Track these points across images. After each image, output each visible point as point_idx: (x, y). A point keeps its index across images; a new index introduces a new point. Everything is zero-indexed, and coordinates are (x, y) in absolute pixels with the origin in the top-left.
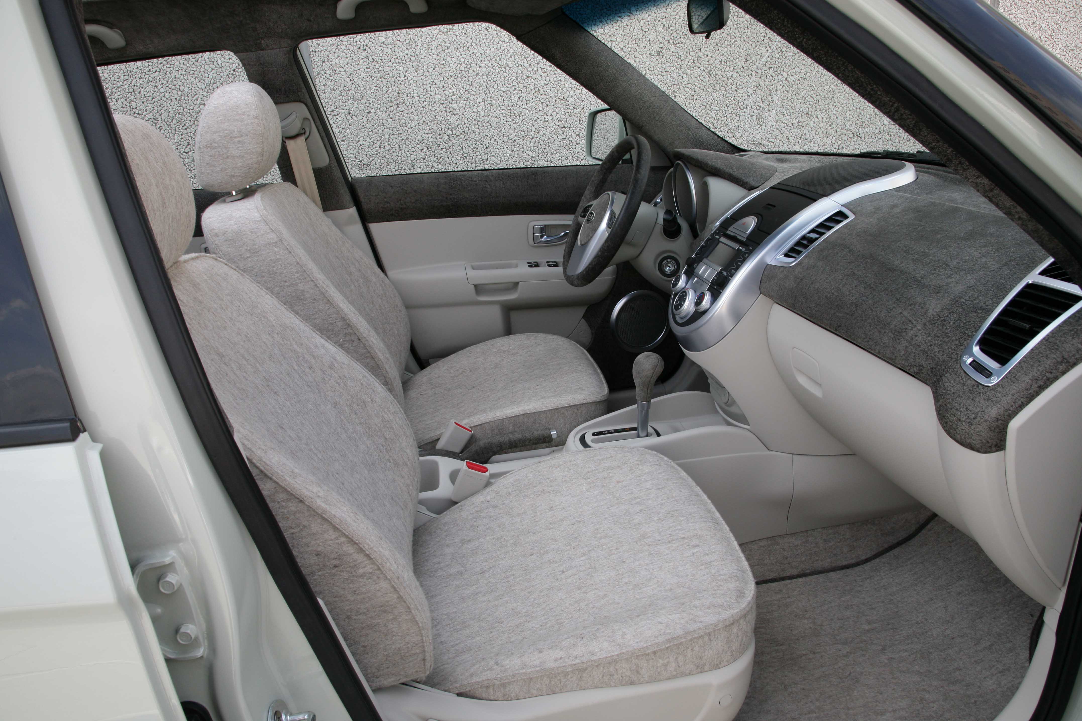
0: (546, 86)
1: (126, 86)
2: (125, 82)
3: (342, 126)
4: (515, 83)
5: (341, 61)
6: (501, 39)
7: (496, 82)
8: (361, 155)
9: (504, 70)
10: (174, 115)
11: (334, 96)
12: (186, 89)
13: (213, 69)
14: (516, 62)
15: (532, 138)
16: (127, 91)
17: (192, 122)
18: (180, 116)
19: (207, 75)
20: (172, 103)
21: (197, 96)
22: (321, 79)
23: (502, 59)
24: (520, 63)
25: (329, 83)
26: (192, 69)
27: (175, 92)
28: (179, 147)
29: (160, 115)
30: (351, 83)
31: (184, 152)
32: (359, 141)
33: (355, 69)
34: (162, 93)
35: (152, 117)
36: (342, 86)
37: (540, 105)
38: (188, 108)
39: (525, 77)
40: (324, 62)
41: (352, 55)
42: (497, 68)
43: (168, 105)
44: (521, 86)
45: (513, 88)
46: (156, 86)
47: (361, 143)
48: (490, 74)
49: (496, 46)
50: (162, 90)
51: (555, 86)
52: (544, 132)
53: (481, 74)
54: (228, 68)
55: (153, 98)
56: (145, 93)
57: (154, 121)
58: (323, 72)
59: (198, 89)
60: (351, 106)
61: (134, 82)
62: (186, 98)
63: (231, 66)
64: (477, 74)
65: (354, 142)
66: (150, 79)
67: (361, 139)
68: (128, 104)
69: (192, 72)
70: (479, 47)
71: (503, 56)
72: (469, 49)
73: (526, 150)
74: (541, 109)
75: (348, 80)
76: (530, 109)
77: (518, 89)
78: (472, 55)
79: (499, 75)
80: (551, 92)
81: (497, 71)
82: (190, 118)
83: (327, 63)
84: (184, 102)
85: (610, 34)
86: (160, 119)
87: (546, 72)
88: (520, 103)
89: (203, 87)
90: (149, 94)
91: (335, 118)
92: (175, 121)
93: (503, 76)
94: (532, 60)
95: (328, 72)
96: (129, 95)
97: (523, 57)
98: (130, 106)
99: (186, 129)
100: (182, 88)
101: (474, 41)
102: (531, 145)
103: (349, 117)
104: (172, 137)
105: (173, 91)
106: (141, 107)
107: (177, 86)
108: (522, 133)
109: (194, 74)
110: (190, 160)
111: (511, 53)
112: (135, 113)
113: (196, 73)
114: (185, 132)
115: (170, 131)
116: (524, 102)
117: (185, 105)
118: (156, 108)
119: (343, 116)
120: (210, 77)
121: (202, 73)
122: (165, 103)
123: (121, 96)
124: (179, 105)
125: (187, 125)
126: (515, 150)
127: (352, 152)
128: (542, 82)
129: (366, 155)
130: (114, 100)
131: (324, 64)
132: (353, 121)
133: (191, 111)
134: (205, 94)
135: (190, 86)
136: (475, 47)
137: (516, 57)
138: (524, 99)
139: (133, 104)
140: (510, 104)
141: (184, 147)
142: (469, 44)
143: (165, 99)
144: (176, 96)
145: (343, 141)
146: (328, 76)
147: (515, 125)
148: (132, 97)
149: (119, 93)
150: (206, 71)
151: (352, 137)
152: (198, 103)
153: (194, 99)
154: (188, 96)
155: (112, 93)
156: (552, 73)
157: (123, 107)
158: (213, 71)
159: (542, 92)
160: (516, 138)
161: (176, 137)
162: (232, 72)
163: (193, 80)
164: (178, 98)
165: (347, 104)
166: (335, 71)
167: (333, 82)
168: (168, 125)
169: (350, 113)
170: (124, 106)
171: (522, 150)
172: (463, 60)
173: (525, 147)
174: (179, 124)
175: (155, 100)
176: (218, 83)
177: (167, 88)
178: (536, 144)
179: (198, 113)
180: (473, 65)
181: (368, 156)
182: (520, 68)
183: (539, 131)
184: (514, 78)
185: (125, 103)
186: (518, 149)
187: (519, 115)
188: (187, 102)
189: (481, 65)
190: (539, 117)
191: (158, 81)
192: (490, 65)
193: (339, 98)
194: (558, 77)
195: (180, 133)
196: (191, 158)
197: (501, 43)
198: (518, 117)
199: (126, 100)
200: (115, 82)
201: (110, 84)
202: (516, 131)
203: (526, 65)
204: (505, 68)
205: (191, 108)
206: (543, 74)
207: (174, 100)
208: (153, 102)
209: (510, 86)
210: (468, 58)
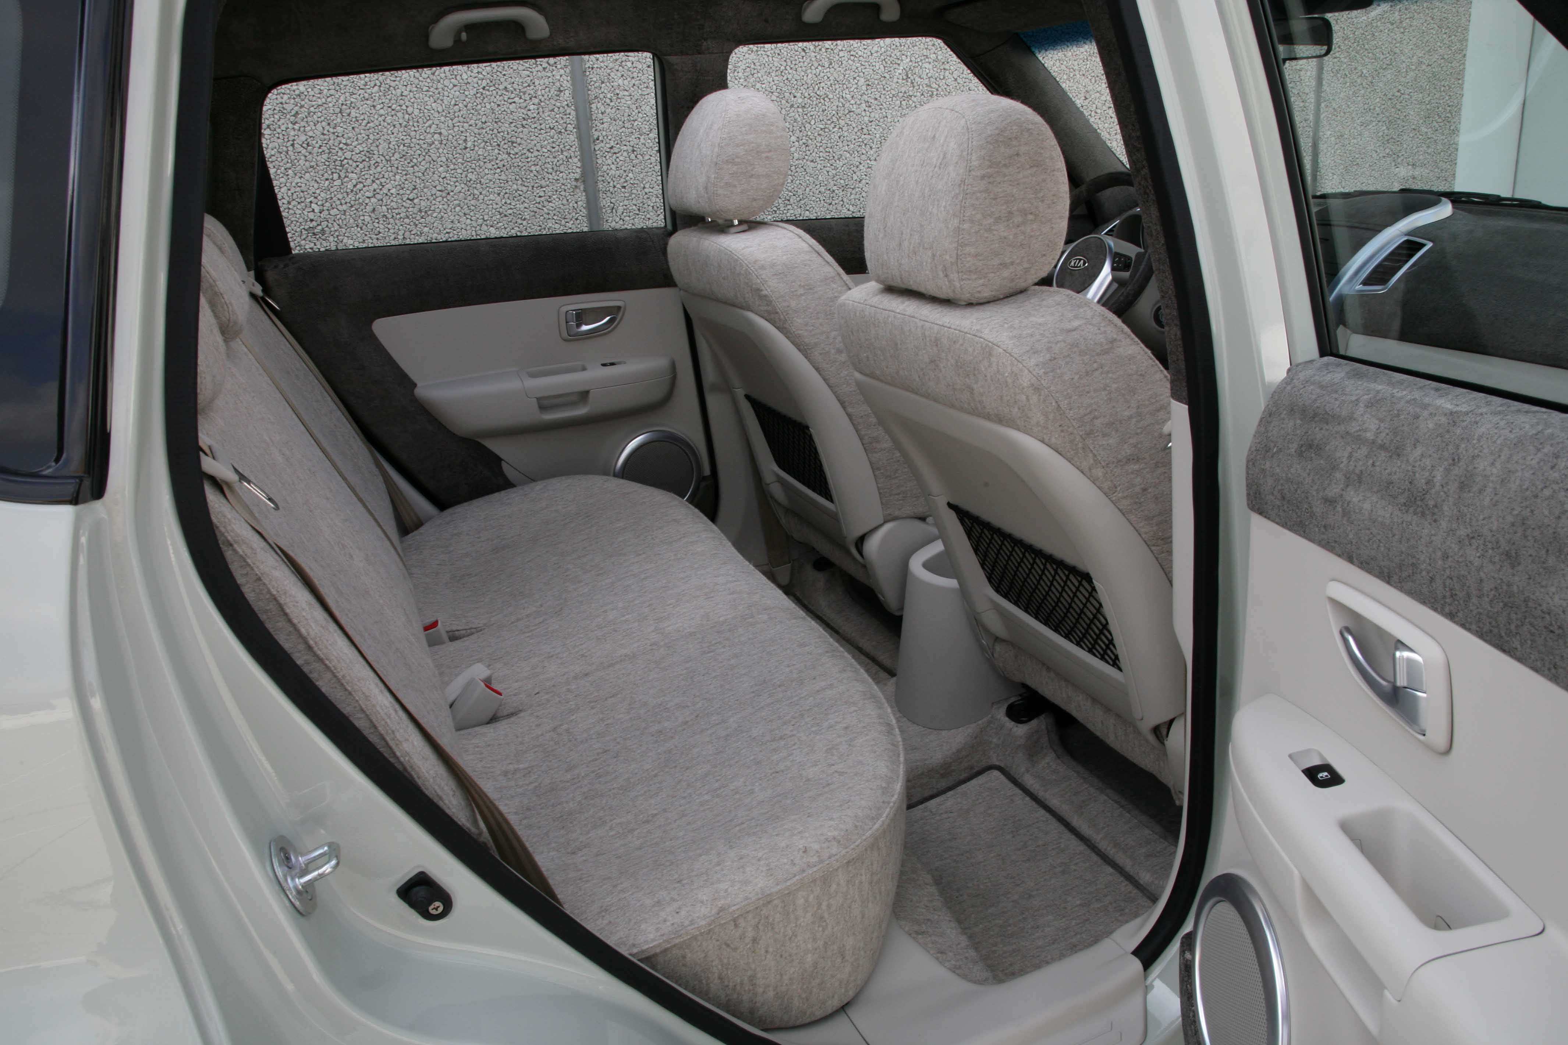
0: (870, 124)
1: (331, 105)
2: (329, 99)
3: (623, 168)
4: (835, 119)
5: (626, 82)
6: (820, 63)
7: (814, 117)
8: (646, 206)
9: (822, 101)
10: (397, 147)
11: (615, 127)
12: (416, 112)
13: (455, 86)
14: (837, 92)
15: (853, 189)
16: (332, 111)
17: (422, 158)
18: (405, 148)
19: (446, 93)
20: (395, 131)
21: (430, 122)
22: (599, 105)
23: (821, 89)
24: (841, 93)
25: (608, 111)
26: (427, 84)
27: (400, 115)
28: (401, 192)
29: (377, 146)
30: (637, 111)
31: (408, 199)
32: (644, 188)
33: (643, 93)
34: (381, 116)
35: (366, 149)
36: (626, 115)
37: (863, 147)
38: (418, 137)
39: (847, 112)
40: (603, 82)
41: (640, 75)
42: (815, 99)
43: (389, 132)
44: (842, 122)
45: (833, 125)
46: (374, 106)
47: (646, 190)
48: (807, 106)
49: (814, 72)
50: (382, 112)
51: (880, 124)
52: (867, 181)
53: (796, 106)
54: (476, 85)
55: (369, 123)
56: (358, 115)
57: (367, 154)
58: (601, 96)
59: (432, 112)
60: (636, 141)
61: (342, 98)
62: (415, 124)
63: (480, 82)
64: (792, 106)
65: (639, 189)
66: (366, 95)
67: (647, 186)
68: (332, 130)
69: (425, 89)
70: (794, 72)
71: (822, 85)
72: (783, 74)
73: (845, 204)
74: (864, 152)
75: (634, 107)
76: (851, 152)
77: (838, 126)
78: (786, 81)
79: (817, 108)
80: (875, 132)
81: (815, 103)
82: (419, 152)
83: (608, 84)
84: (413, 129)
85: (943, 61)
86: (375, 152)
87: (870, 107)
88: (840, 144)
89: (440, 109)
90: (362, 117)
91: (614, 156)
92: (397, 156)
93: (821, 110)
94: (855, 91)
95: (609, 96)
96: (334, 117)
97: (845, 86)
98: (334, 133)
99: (413, 167)
100: (410, 110)
101: (789, 64)
102: (852, 197)
103: (633, 157)
104: (392, 178)
105: (398, 114)
106: (350, 135)
107: (404, 107)
108: (842, 181)
109: (427, 91)
110: (416, 210)
111: (832, 81)
112: (340, 143)
113: (432, 89)
114: (411, 170)
115: (389, 169)
116: (845, 143)
117: (413, 134)
118: (371, 137)
119: (625, 154)
120: (451, 96)
121: (440, 90)
122: (385, 130)
123: (322, 118)
124: (404, 134)
125: (415, 160)
126: (833, 203)
127: (634, 202)
128: (866, 119)
129: (653, 207)
130: (311, 123)
131: (603, 85)
132: (637, 161)
133: (421, 142)
134: (443, 119)
135: (422, 108)
136: (790, 71)
137: (837, 86)
138: (845, 139)
139: (339, 129)
140: (829, 145)
141: (408, 192)
142: (783, 68)
143: (386, 124)
144: (401, 121)
145: (624, 187)
146: (608, 101)
147: (834, 172)
148: (339, 120)
149: (320, 114)
150: (446, 88)
151: (636, 182)
152: (432, 131)
153: (427, 125)
154: (418, 122)
155: (309, 114)
156: (878, 108)
157: (323, 134)
158: (455, 88)
159: (865, 131)
160: (835, 188)
161: (398, 177)
162: (481, 90)
163: (427, 99)
164: (405, 123)
165: (631, 139)
166: (618, 94)
167: (614, 110)
168: (387, 161)
169: (633, 151)
170: (325, 132)
171: (842, 203)
172: (775, 87)
173: (845, 200)
174: (402, 160)
175: (371, 125)
176: (461, 105)
177: (390, 110)
178: (858, 196)
179: (431, 145)
180: (787, 95)
181: (655, 207)
182: (841, 100)
183: (861, 180)
184: (834, 112)
185: (327, 128)
186: (837, 202)
187: (839, 159)
188: (417, 129)
189: (796, 94)
190: (862, 162)
191: (377, 98)
192: (806, 95)
193: (621, 131)
194: (884, 113)
195: (404, 173)
196: (417, 207)
197: (820, 68)
198: (838, 161)
199: (329, 124)
200: (314, 99)
201: (307, 100)
202: (835, 179)
203: (848, 96)
204: (824, 99)
205: (422, 137)
206: (867, 109)
207: (398, 126)
208: (368, 127)
209: (829, 122)
210: (781, 84)
